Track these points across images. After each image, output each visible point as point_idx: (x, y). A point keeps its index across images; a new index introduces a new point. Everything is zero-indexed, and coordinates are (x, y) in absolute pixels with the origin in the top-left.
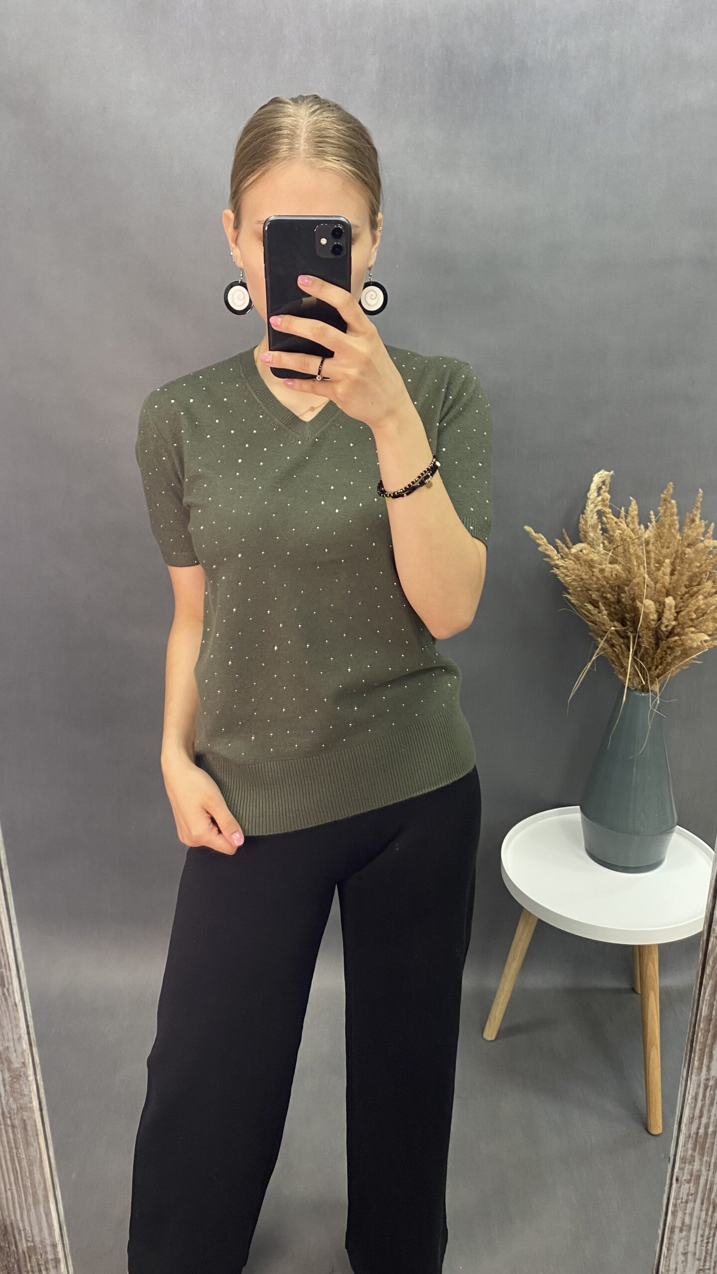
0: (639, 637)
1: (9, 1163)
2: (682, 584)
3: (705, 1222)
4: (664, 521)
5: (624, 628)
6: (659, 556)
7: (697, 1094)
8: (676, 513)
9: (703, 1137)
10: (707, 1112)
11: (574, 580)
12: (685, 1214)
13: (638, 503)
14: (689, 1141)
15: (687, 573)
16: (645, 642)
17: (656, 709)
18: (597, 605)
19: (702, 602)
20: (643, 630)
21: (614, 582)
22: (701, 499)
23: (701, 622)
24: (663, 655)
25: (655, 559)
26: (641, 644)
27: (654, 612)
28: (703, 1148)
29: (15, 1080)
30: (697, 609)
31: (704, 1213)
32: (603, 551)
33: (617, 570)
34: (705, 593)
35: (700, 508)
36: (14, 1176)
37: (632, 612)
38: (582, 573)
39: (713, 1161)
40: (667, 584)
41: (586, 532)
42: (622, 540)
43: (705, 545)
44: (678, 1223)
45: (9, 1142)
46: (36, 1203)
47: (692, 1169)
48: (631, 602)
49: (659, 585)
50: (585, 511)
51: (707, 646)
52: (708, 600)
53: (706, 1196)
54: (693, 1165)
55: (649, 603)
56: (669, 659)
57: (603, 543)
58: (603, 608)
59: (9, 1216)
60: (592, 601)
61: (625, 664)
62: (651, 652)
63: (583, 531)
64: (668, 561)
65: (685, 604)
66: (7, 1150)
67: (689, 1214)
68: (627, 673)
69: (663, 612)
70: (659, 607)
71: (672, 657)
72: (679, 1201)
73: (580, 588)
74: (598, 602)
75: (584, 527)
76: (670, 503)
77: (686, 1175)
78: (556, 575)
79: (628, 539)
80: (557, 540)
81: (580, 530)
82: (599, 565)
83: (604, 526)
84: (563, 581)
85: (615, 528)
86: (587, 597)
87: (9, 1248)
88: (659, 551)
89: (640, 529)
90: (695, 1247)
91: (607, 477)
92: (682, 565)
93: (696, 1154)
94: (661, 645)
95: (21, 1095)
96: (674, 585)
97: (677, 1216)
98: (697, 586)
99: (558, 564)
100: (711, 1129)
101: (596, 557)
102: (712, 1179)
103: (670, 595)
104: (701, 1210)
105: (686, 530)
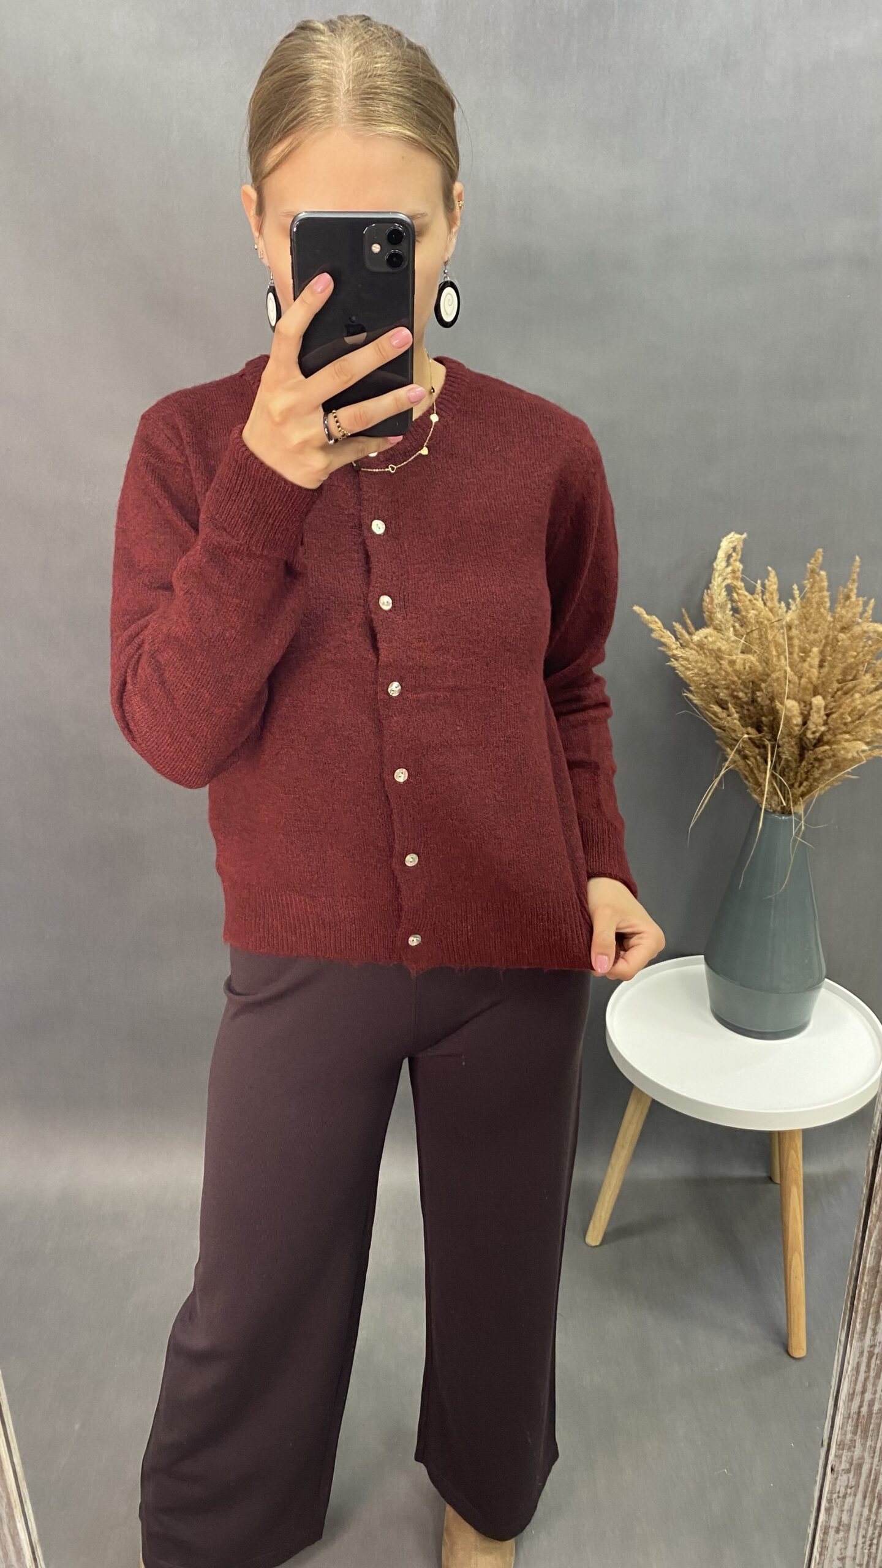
0: (779, 746)
2: (834, 679)
4: (811, 599)
5: (760, 735)
6: (804, 643)
7: (858, 1364)
8: (826, 587)
9: (866, 1416)
10: (871, 1387)
11: (697, 675)
12: (842, 1511)
13: (777, 575)
14: (848, 1422)
15: (840, 665)
16: (786, 752)
17: (800, 836)
18: (725, 706)
19: (858, 702)
20: (784, 738)
21: (748, 677)
22: (858, 570)
23: (857, 727)
24: (809, 769)
25: (800, 647)
26: (781, 754)
27: (798, 714)
28: (865, 1431)
30: (852, 710)
31: (866, 1512)
32: (734, 638)
33: (752, 662)
34: (863, 689)
35: (857, 580)
37: (770, 714)
38: (707, 666)
39: (879, 1445)
40: (814, 679)
41: (711, 613)
42: (757, 622)
43: (862, 630)
44: (834, 1523)
47: (852, 1457)
48: (769, 702)
49: (804, 680)
50: (710, 585)
51: (866, 757)
52: (866, 698)
53: (870, 1489)
54: (854, 1452)
55: (791, 704)
56: (817, 774)
57: (734, 627)
58: (733, 710)
60: (718, 701)
61: (761, 781)
62: (793, 765)
63: (708, 611)
64: (815, 650)
65: (838, 703)
67: (848, 1511)
68: (764, 791)
69: (809, 714)
70: (804, 708)
71: (820, 771)
72: (835, 1496)
73: (705, 684)
74: (726, 702)
75: (709, 606)
76: (819, 574)
77: (843, 1464)
78: (674, 669)
79: (766, 622)
80: (674, 623)
81: (705, 610)
82: (727, 655)
83: (734, 604)
84: (682, 676)
85: (749, 607)
86: (713, 696)
88: (805, 637)
89: (780, 608)
90: (855, 1550)
91: (738, 542)
92: (834, 655)
93: (857, 1438)
94: (806, 756)
96: (824, 679)
97: (831, 1516)
98: (851, 680)
99: (676, 654)
101: (724, 646)
102: (877, 1468)
103: (818, 694)
104: (863, 1506)
105: (839, 609)
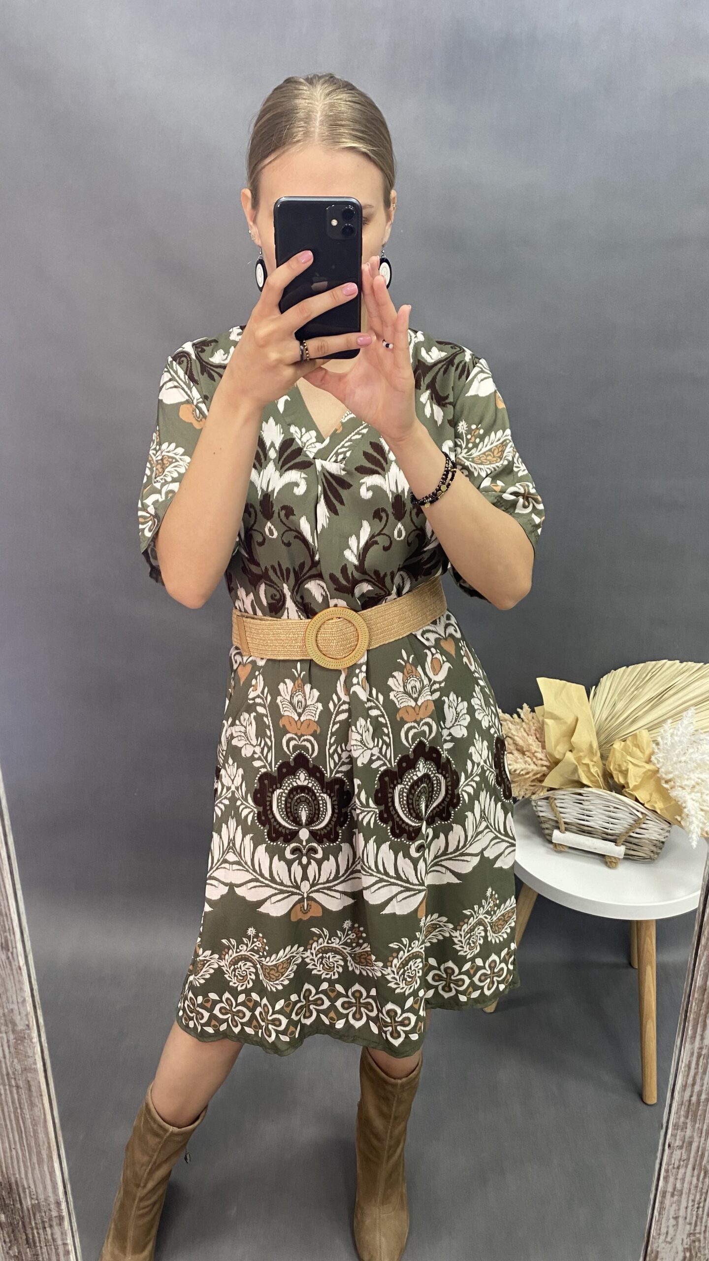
1: (14, 1122)
3: (696, 1187)
7: (690, 1062)
9: (695, 1104)
10: (700, 1080)
12: (676, 1179)
14: (681, 1110)
28: (695, 1116)
29: (19, 1042)
31: (695, 1181)
36: (18, 1133)
39: (705, 1128)
44: (670, 1189)
45: (13, 1102)
46: (40, 1161)
47: (684, 1136)
53: (698, 1162)
54: (686, 1132)
59: (14, 1174)
66: (12, 1109)
67: (681, 1179)
72: (671, 1167)
77: (677, 1141)
87: (14, 1205)
90: (686, 1211)
93: (688, 1121)
95: (25, 1056)
100: (703, 1097)
102: (704, 1146)
104: (692, 1176)
